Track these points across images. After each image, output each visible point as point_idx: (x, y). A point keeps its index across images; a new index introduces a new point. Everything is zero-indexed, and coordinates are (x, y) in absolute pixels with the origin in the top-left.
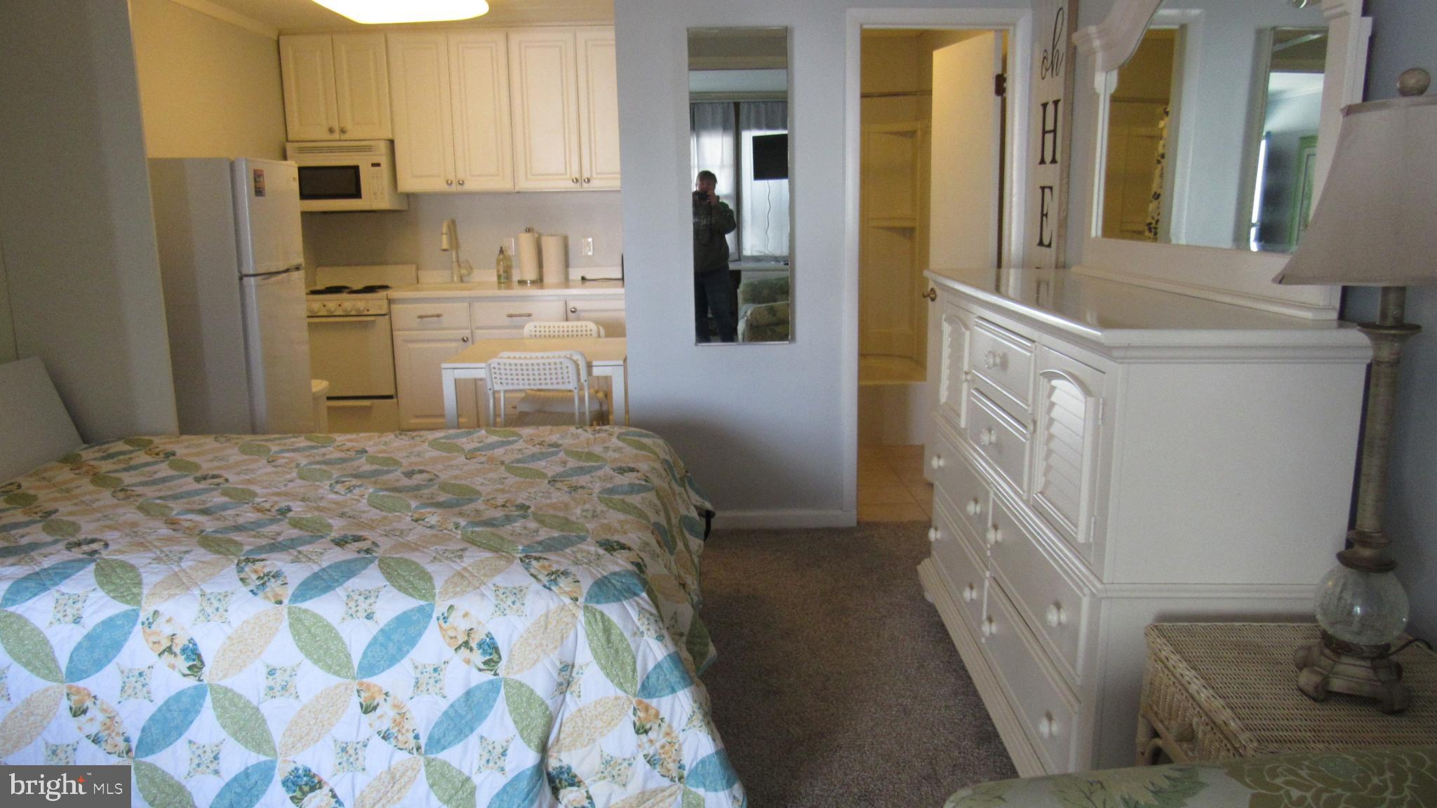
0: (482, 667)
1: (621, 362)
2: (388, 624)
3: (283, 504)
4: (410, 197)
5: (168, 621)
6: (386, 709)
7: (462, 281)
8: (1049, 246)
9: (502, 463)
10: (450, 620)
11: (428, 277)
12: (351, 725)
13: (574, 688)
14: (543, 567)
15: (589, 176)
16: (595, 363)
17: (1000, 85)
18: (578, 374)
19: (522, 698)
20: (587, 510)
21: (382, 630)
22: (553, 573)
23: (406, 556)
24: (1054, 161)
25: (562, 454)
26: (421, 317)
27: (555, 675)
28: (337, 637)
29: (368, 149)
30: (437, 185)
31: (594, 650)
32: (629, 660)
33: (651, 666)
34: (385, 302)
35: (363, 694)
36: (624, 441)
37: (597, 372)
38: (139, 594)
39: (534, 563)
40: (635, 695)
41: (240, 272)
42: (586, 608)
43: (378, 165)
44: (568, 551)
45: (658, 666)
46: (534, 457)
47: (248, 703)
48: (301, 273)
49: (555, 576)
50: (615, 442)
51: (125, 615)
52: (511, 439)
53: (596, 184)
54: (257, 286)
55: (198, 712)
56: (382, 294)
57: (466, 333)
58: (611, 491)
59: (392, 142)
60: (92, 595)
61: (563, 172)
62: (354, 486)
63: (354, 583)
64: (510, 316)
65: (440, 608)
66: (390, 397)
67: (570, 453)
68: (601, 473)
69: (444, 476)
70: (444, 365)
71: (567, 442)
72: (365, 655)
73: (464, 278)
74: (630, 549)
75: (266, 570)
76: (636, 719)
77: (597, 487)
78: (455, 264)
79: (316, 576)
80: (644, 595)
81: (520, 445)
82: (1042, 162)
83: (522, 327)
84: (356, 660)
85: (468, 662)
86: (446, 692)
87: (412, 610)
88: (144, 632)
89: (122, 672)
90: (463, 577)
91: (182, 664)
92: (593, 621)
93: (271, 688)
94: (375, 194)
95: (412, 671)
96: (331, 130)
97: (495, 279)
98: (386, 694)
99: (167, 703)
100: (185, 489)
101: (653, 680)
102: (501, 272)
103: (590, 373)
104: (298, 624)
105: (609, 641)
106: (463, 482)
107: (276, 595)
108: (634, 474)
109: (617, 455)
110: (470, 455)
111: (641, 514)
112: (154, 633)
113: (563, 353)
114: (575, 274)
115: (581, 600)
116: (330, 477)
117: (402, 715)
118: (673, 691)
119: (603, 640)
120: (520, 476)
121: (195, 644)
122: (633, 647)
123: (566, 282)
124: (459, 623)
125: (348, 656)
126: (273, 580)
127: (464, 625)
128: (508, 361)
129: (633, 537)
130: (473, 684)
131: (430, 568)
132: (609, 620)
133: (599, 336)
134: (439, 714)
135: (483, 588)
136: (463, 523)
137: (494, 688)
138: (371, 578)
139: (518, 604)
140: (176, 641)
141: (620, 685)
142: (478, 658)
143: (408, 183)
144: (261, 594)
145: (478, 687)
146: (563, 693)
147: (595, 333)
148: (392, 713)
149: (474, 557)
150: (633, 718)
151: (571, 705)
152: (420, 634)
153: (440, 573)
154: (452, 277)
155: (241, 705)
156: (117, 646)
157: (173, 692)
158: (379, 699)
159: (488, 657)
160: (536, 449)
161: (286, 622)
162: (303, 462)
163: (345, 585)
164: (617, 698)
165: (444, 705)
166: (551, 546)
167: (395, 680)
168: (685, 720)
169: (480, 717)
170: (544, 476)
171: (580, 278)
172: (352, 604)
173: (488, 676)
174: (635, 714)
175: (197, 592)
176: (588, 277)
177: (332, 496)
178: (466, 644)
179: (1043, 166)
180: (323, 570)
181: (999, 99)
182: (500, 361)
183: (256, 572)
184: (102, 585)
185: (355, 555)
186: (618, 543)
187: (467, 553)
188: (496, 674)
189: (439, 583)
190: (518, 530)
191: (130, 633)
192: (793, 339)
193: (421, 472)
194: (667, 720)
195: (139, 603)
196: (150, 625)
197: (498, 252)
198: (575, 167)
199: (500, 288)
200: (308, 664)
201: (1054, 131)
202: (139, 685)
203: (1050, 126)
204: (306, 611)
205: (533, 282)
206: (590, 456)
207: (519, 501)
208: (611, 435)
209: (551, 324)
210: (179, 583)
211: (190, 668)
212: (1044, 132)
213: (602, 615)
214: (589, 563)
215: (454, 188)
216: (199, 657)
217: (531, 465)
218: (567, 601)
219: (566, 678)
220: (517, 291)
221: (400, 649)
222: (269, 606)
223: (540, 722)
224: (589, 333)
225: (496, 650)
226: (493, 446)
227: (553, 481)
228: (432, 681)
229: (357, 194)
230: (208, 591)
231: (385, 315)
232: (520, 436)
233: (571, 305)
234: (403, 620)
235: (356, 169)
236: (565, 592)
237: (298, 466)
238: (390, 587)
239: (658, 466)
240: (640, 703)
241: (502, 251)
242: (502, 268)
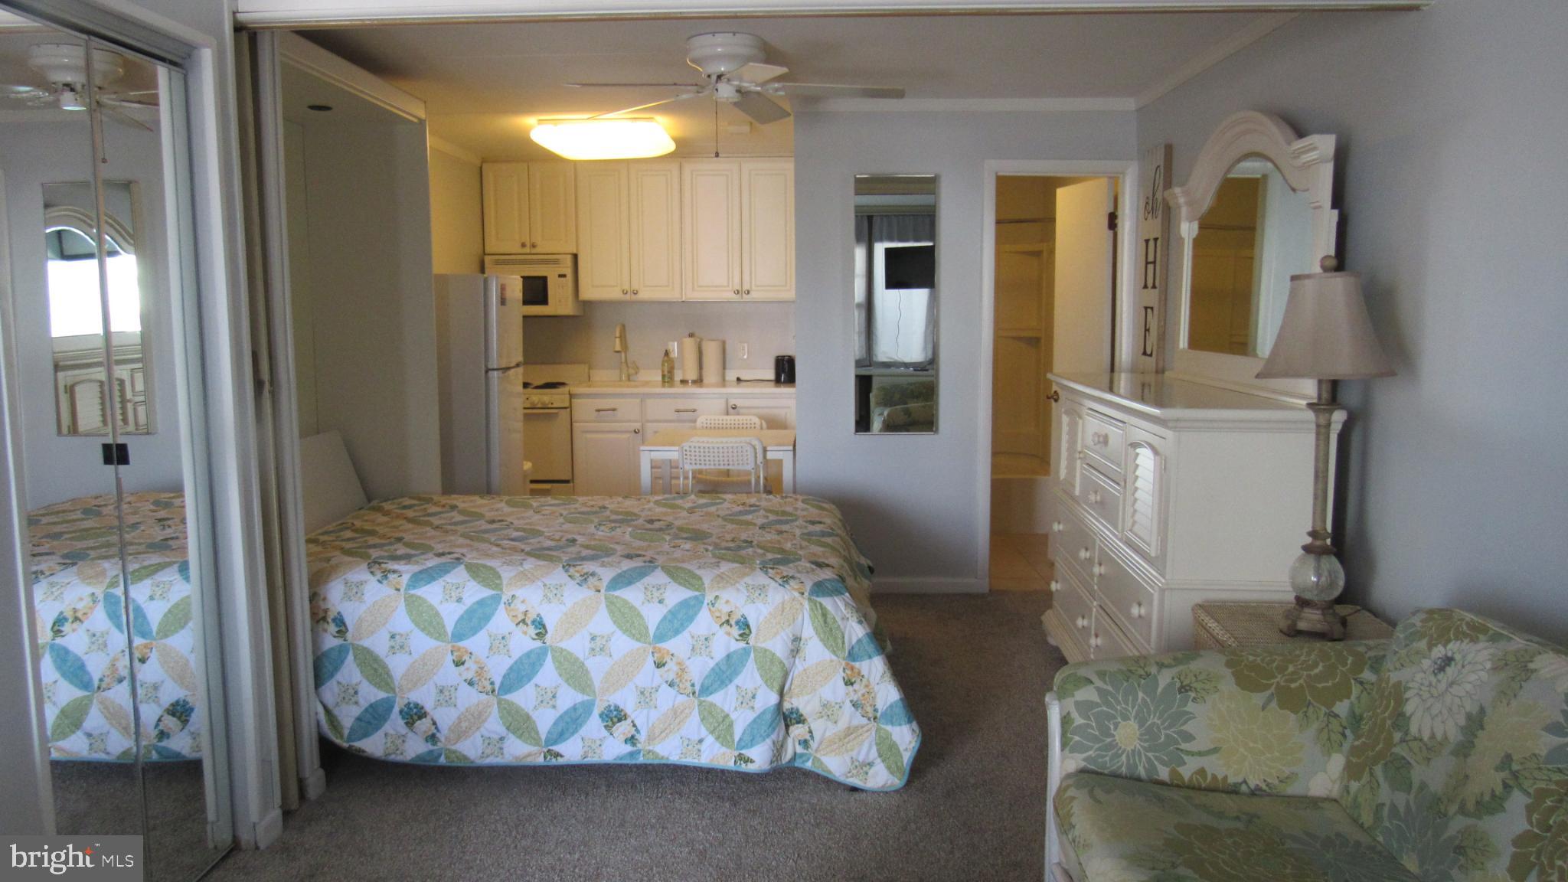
0: (738, 638)
1: (791, 448)
2: (675, 607)
3: (570, 537)
4: (588, 306)
5: (523, 602)
6: (671, 666)
7: (629, 380)
8: (1151, 355)
9: (718, 516)
10: (716, 605)
11: (600, 375)
12: (647, 675)
13: (801, 654)
14: (777, 573)
15: (748, 288)
16: (768, 448)
17: (1112, 221)
18: (756, 457)
19: (766, 660)
20: (795, 544)
21: (670, 611)
22: (784, 577)
23: (680, 565)
24: (1154, 287)
25: (762, 512)
26: (598, 411)
27: (790, 644)
28: (639, 615)
29: (556, 262)
30: (615, 294)
31: (815, 628)
32: (840, 635)
33: (854, 641)
34: (568, 396)
35: (656, 655)
36: (808, 504)
37: (770, 456)
38: (501, 584)
39: (770, 570)
40: (844, 659)
41: (486, 366)
42: (810, 600)
43: (564, 276)
44: (791, 565)
45: (859, 641)
46: (741, 513)
47: (577, 659)
48: (520, 370)
49: (786, 579)
50: (800, 505)
51: (492, 597)
52: (718, 501)
53: (755, 295)
54: (499, 378)
55: (541, 665)
56: (561, 390)
57: (637, 426)
58: (809, 534)
59: (575, 257)
60: (468, 583)
61: (726, 284)
62: (616, 527)
63: (647, 580)
64: (678, 411)
65: (709, 597)
66: (567, 482)
67: (766, 510)
68: (797, 523)
69: (678, 523)
70: (642, 448)
71: (764, 504)
72: (658, 628)
73: (631, 378)
74: (833, 567)
75: (585, 571)
76: (845, 675)
77: (798, 532)
78: (624, 365)
79: (620, 576)
80: (847, 594)
81: (726, 505)
82: (1146, 287)
83: (695, 421)
84: (652, 631)
85: (729, 634)
86: (713, 655)
87: (690, 598)
88: (506, 609)
89: (490, 636)
90: (722, 578)
91: (532, 631)
92: (814, 608)
93: (593, 650)
94: (560, 301)
95: (690, 640)
96: (523, 245)
97: (660, 378)
98: (672, 655)
99: (520, 658)
100: (483, 527)
101: (856, 649)
102: (666, 373)
103: (765, 457)
104: (611, 604)
105: (825, 622)
106: (694, 527)
107: (595, 586)
108: (822, 525)
109: (805, 513)
110: (691, 511)
111: (833, 548)
112: (513, 610)
113: (743, 439)
114: (731, 376)
115: (806, 594)
116: (592, 522)
117: (683, 670)
118: (870, 657)
119: (822, 622)
120: (737, 524)
121: (541, 618)
122: (842, 627)
123: (723, 382)
124: (723, 608)
125: (647, 628)
126: (591, 577)
127: (726, 609)
128: (697, 445)
129: (833, 560)
130: (732, 650)
131: (698, 572)
132: (825, 608)
133: (762, 428)
134: (708, 669)
135: (737, 585)
136: (711, 548)
137: (746, 652)
138: (658, 577)
139: (762, 595)
140: (529, 615)
141: (834, 652)
142: (736, 632)
143: (588, 293)
144: (585, 586)
145: (735, 652)
146: (794, 657)
147: (758, 426)
148: (675, 668)
149: (725, 567)
150: (843, 674)
151: (799, 666)
152: (696, 614)
153: (707, 576)
154: (621, 377)
155: (572, 660)
156: (487, 618)
157: (526, 650)
158: (667, 659)
159: (742, 632)
160: (740, 508)
161: (603, 605)
162: (565, 513)
163: (642, 581)
164: (832, 661)
165: (712, 664)
166: (777, 562)
167: (678, 645)
168: (879, 675)
169: (736, 673)
170: (755, 525)
171: (735, 379)
172: (649, 593)
173: (742, 644)
174: (844, 672)
175: (540, 584)
176: (742, 378)
177: (600, 533)
178: (728, 622)
179: (1146, 290)
180: (625, 572)
181: (1112, 232)
182: (693, 444)
183: (578, 572)
184: (474, 579)
185: (643, 564)
186: (824, 563)
187: (720, 565)
188: (747, 643)
189: (707, 581)
190: (751, 553)
191: (496, 609)
192: (936, 431)
193: (659, 520)
194: (866, 676)
195: (501, 590)
196: (509, 604)
197: (663, 355)
198: (737, 280)
199: (663, 386)
200: (619, 633)
201: (1154, 263)
202: (501, 646)
203: (1151, 259)
204: (617, 597)
205: (694, 382)
206: (784, 513)
207: (743, 538)
208: (796, 500)
209: (717, 417)
210: (526, 578)
211: (537, 634)
212: (1147, 263)
213: (821, 604)
214: (808, 572)
215: (628, 297)
216: (544, 626)
217: (741, 518)
218: (796, 594)
219: (796, 646)
220: (680, 389)
221: (682, 624)
222: (592, 593)
223: (780, 674)
224: (753, 426)
225: (748, 626)
226: (706, 505)
227: (762, 527)
228: (703, 647)
229: (545, 302)
230: (548, 583)
231: (565, 408)
232: (725, 500)
233: (732, 402)
234: (684, 604)
235: (544, 279)
236: (794, 589)
237: (561, 515)
238: (673, 583)
239: (836, 521)
240: (847, 664)
241: (667, 354)
242: (666, 369)
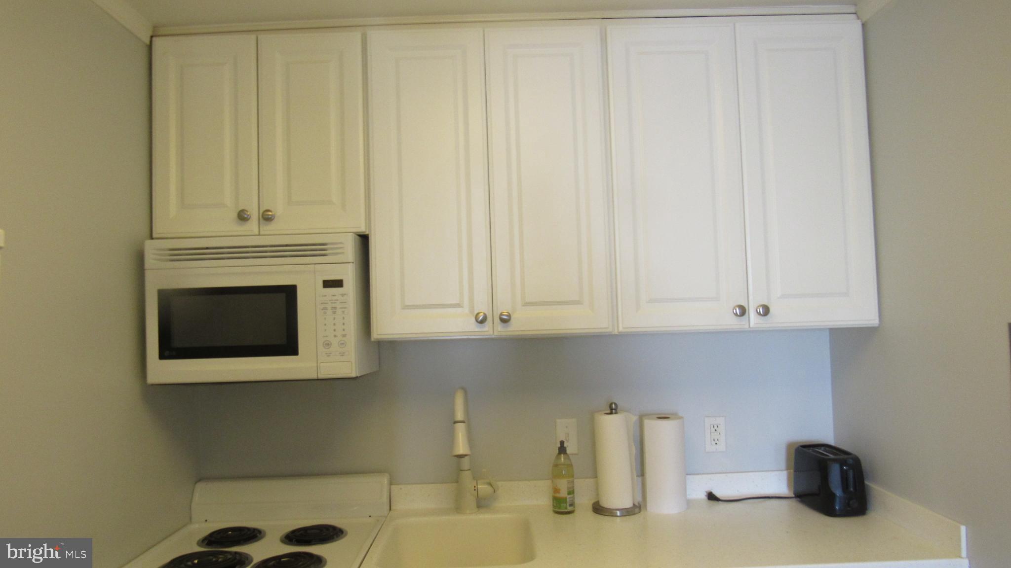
7: (480, 506)
11: (411, 499)
15: (764, 301)
29: (317, 251)
30: (455, 324)
43: (338, 284)
53: (780, 317)
59: (364, 240)
61: (713, 294)
73: (483, 501)
78: (466, 475)
94: (328, 345)
96: (242, 217)
102: (561, 490)
143: (393, 322)
171: (703, 496)
176: (718, 493)
197: (557, 451)
198: (737, 283)
205: (627, 511)
220: (594, 529)
229: (289, 347)
235: (289, 293)
241: (562, 449)
242: (563, 485)
